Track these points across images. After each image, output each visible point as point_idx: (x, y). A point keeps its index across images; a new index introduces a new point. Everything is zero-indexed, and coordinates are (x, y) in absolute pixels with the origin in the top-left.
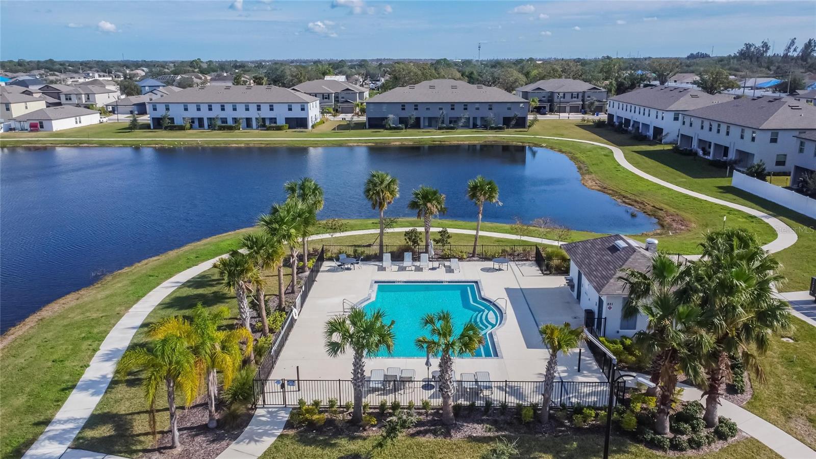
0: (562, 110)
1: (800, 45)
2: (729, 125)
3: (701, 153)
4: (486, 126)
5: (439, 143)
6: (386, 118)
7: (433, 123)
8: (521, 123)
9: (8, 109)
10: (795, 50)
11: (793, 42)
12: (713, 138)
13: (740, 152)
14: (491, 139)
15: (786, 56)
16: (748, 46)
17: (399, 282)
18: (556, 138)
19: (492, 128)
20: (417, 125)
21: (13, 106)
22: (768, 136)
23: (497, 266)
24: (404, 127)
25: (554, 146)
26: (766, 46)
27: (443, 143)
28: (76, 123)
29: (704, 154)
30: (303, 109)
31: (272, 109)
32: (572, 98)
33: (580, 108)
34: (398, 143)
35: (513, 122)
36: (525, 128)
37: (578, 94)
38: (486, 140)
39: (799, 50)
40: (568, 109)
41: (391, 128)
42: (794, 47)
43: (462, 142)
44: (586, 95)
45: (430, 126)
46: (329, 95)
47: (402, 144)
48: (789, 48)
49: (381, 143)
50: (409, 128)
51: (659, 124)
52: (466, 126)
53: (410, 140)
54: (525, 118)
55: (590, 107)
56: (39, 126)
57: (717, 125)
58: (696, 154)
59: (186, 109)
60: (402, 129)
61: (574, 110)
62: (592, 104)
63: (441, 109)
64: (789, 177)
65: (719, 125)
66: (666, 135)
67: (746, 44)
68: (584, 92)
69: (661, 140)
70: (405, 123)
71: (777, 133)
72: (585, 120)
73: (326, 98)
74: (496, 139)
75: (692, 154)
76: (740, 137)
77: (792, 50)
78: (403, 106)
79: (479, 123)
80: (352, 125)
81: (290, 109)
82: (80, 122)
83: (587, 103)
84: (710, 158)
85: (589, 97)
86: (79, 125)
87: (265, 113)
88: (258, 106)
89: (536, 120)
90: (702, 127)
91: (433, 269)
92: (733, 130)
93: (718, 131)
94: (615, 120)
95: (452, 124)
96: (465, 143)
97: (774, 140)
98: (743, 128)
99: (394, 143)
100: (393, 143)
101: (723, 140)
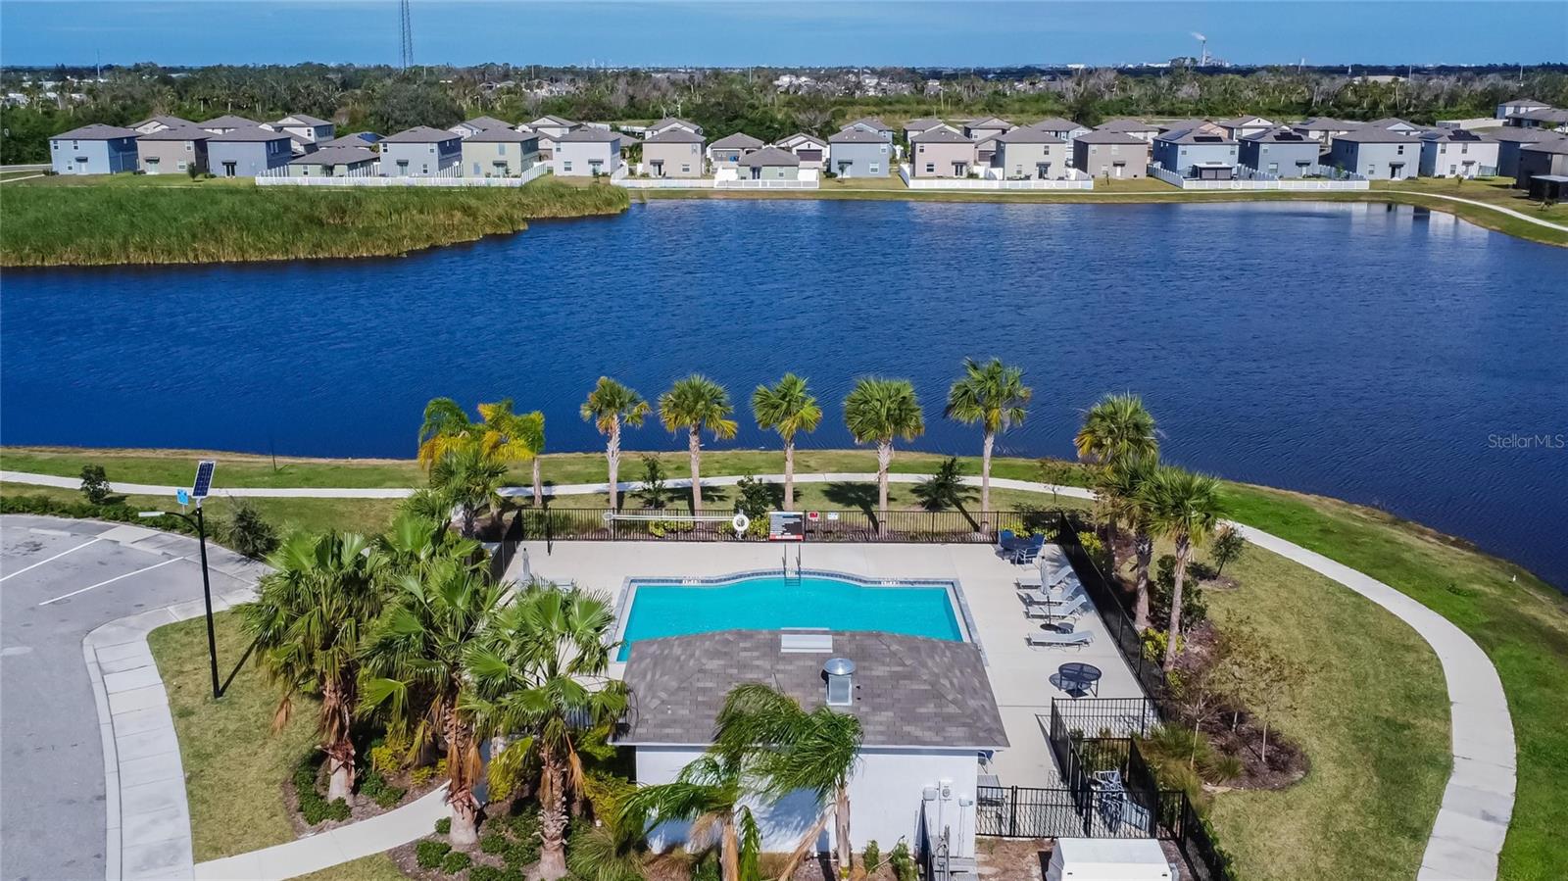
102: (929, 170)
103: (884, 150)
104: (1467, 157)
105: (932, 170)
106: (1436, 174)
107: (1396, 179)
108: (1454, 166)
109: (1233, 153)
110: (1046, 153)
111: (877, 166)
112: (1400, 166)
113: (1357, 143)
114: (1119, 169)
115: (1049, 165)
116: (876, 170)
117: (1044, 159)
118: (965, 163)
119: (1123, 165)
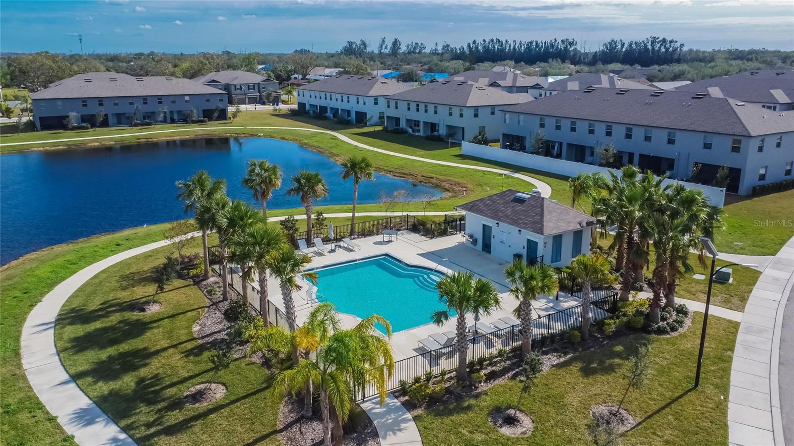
0: (242, 102)
1: (389, 44)
2: (436, 105)
3: (410, 131)
4: (185, 119)
5: (145, 140)
6: (68, 117)
7: (123, 120)
8: (222, 115)
10: (386, 48)
11: (383, 42)
12: (421, 117)
13: (449, 127)
14: (201, 133)
15: (380, 53)
16: (350, 43)
17: (317, 268)
18: (268, 128)
19: (193, 122)
20: (105, 124)
22: (472, 112)
23: (387, 238)
24: (89, 126)
25: (273, 135)
26: (364, 43)
27: (150, 140)
29: (413, 131)
32: (249, 89)
33: (258, 99)
34: (96, 144)
35: (216, 115)
36: (225, 119)
37: (254, 86)
38: (196, 134)
39: (389, 48)
40: (247, 100)
41: (74, 128)
42: (385, 45)
43: (171, 138)
44: (261, 87)
45: (119, 123)
47: (102, 145)
48: (381, 46)
49: (74, 145)
50: (98, 127)
51: (361, 108)
52: (165, 121)
53: (110, 139)
54: (225, 109)
55: (268, 98)
57: (424, 106)
58: (406, 132)
60: (87, 128)
61: (253, 101)
62: (270, 94)
63: (131, 104)
64: (499, 143)
65: (426, 106)
66: (371, 118)
67: (348, 42)
68: (259, 84)
69: (366, 124)
70: (90, 121)
71: (478, 109)
72: (276, 110)
74: (206, 133)
75: (403, 132)
76: (448, 114)
77: (384, 47)
78: (84, 101)
79: (176, 117)
80: (21, 127)
83: (264, 94)
84: (421, 134)
85: (264, 88)
89: (238, 111)
90: (409, 109)
91: (333, 251)
92: (440, 109)
93: (426, 111)
94: (308, 108)
95: (148, 119)
96: (176, 138)
97: (476, 115)
98: (450, 107)
99: (92, 144)
100: (90, 144)
101: (431, 118)
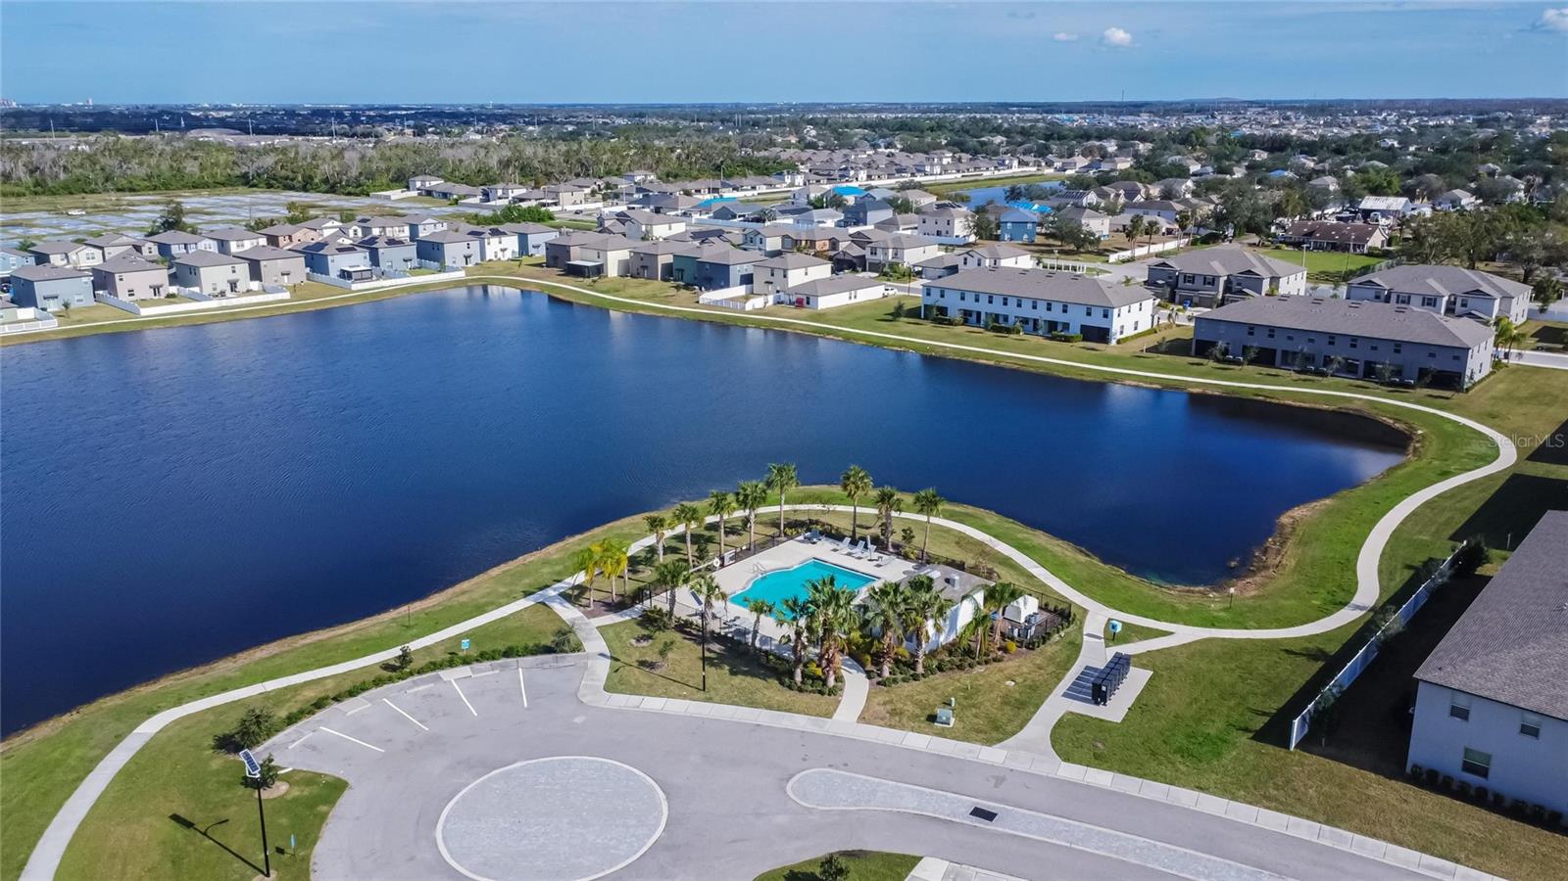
5: (1263, 398)
9: (785, 276)
19: (1390, 384)
20: (1268, 360)
21: (790, 273)
24: (1245, 362)
28: (850, 298)
30: (1106, 316)
31: (1065, 311)
36: (1456, 390)
41: (1224, 361)
43: (1299, 404)
46: (1214, 280)
52: (1353, 372)
54: (1460, 374)
56: (805, 302)
59: (963, 298)
60: (1241, 364)
63: (1311, 340)
73: (1209, 283)
78: (1252, 328)
81: (1089, 314)
82: (855, 297)
86: (853, 301)
87: (1056, 315)
88: (1049, 305)
102: (130, 295)
103: (86, 283)
104: (502, 246)
105: (133, 295)
106: (488, 259)
107: (469, 265)
108: (496, 252)
109: (365, 258)
110: (234, 272)
111: (81, 297)
112: (470, 257)
113: (442, 244)
114: (286, 277)
115: (237, 281)
116: (82, 300)
117: (233, 277)
118: (161, 286)
119: (288, 274)
